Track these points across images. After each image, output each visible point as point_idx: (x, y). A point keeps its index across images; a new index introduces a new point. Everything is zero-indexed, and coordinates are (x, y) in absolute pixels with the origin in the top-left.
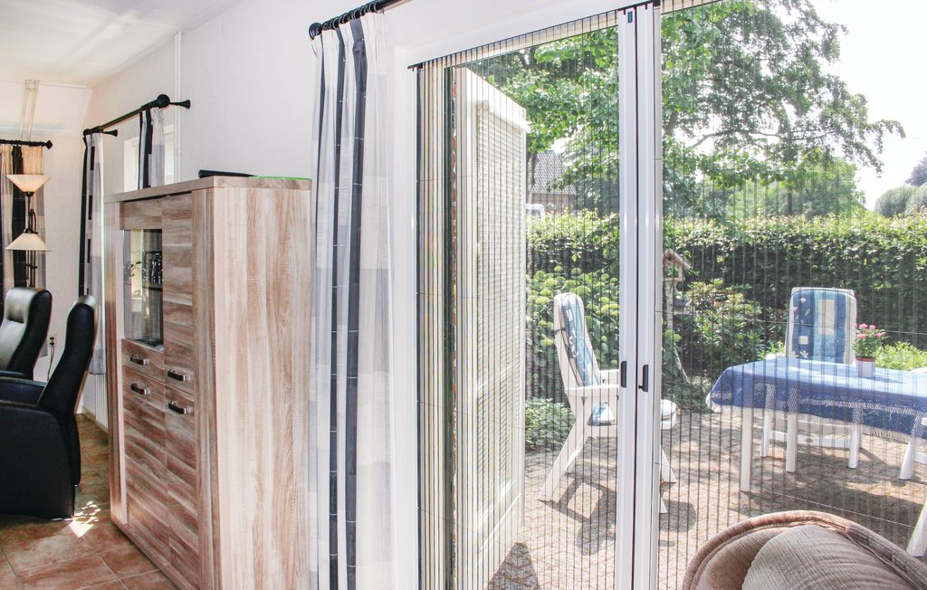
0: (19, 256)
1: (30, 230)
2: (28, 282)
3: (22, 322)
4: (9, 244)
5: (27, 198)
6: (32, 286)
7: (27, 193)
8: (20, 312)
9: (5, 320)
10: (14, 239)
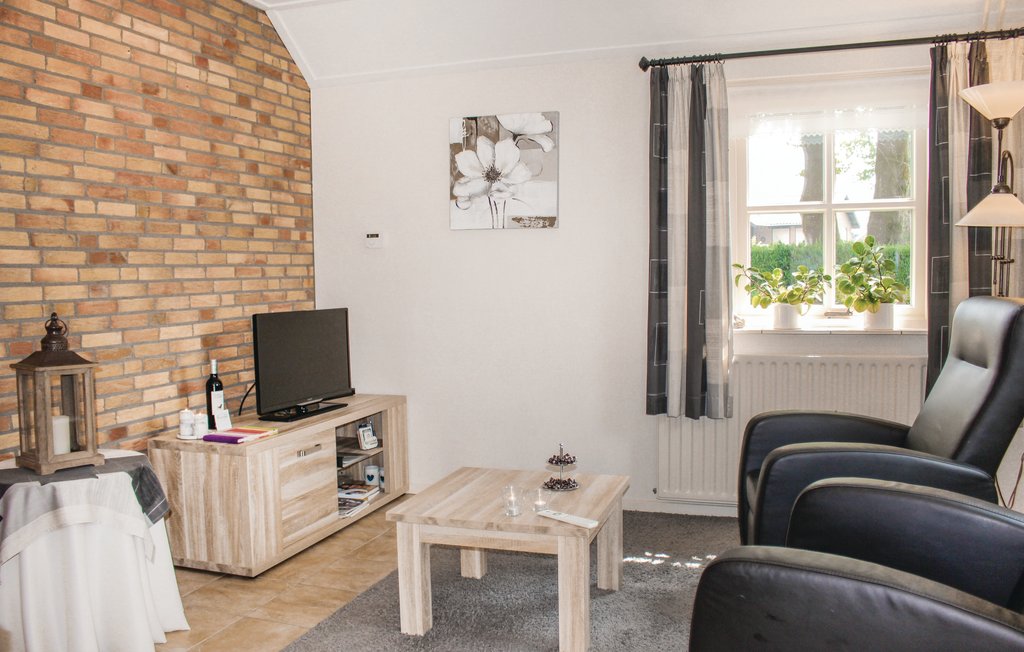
0: (980, 237)
1: (1005, 188)
2: (995, 289)
3: (985, 365)
4: (962, 216)
5: (995, 132)
6: (1003, 294)
7: (996, 121)
8: (982, 346)
9: (951, 358)
10: (970, 208)
